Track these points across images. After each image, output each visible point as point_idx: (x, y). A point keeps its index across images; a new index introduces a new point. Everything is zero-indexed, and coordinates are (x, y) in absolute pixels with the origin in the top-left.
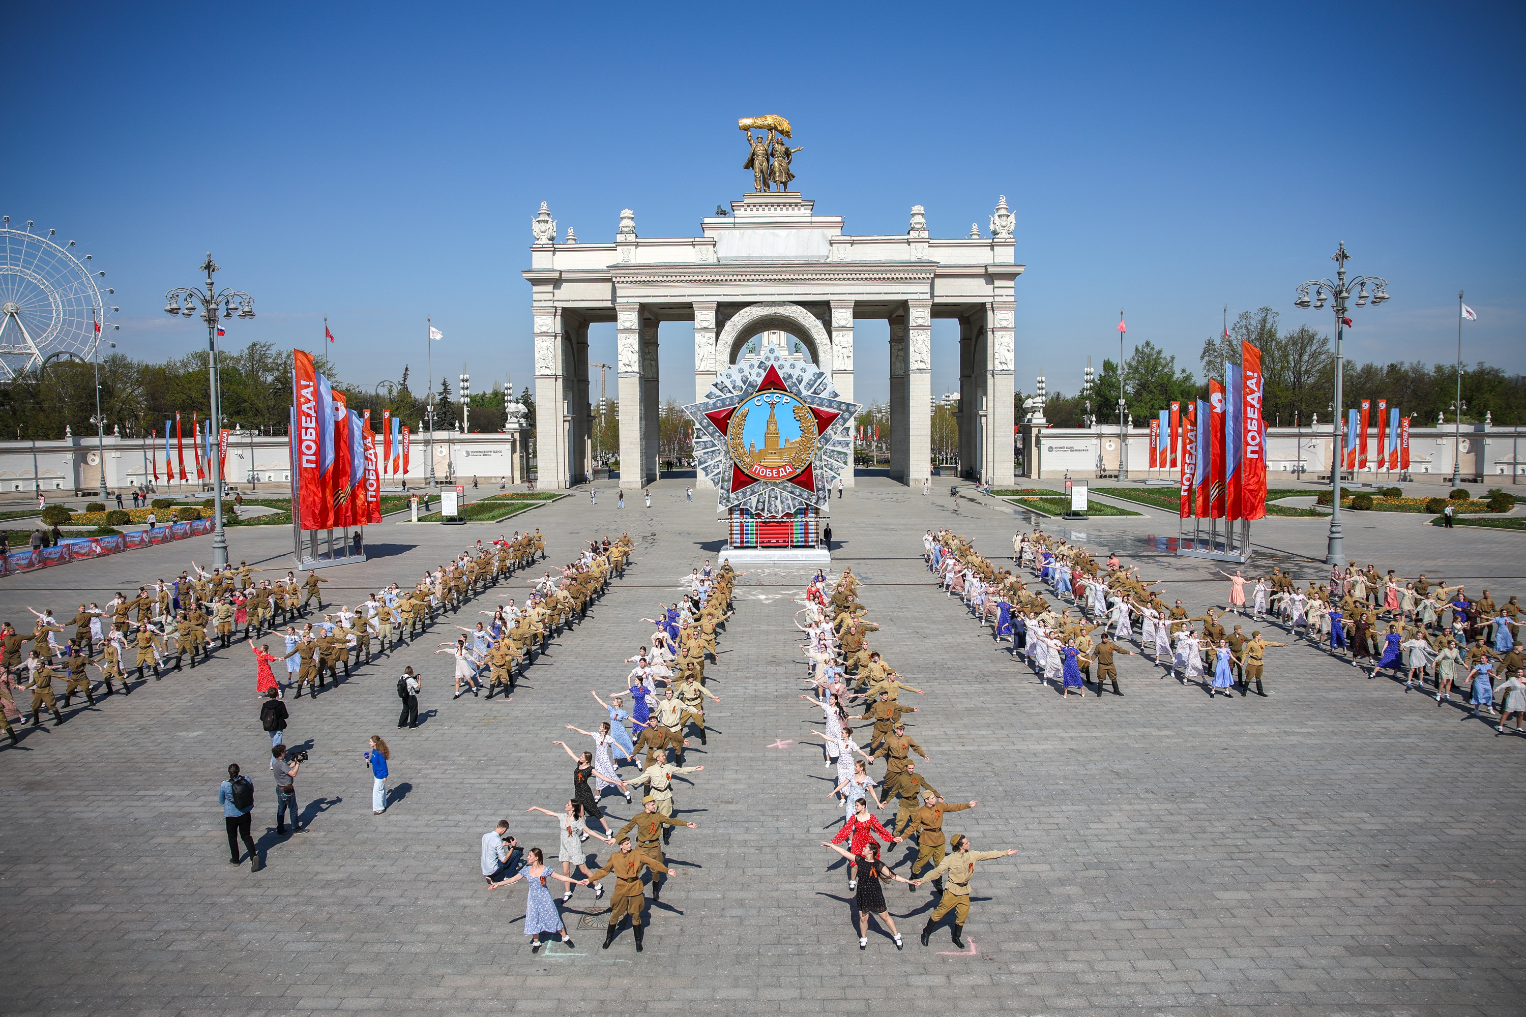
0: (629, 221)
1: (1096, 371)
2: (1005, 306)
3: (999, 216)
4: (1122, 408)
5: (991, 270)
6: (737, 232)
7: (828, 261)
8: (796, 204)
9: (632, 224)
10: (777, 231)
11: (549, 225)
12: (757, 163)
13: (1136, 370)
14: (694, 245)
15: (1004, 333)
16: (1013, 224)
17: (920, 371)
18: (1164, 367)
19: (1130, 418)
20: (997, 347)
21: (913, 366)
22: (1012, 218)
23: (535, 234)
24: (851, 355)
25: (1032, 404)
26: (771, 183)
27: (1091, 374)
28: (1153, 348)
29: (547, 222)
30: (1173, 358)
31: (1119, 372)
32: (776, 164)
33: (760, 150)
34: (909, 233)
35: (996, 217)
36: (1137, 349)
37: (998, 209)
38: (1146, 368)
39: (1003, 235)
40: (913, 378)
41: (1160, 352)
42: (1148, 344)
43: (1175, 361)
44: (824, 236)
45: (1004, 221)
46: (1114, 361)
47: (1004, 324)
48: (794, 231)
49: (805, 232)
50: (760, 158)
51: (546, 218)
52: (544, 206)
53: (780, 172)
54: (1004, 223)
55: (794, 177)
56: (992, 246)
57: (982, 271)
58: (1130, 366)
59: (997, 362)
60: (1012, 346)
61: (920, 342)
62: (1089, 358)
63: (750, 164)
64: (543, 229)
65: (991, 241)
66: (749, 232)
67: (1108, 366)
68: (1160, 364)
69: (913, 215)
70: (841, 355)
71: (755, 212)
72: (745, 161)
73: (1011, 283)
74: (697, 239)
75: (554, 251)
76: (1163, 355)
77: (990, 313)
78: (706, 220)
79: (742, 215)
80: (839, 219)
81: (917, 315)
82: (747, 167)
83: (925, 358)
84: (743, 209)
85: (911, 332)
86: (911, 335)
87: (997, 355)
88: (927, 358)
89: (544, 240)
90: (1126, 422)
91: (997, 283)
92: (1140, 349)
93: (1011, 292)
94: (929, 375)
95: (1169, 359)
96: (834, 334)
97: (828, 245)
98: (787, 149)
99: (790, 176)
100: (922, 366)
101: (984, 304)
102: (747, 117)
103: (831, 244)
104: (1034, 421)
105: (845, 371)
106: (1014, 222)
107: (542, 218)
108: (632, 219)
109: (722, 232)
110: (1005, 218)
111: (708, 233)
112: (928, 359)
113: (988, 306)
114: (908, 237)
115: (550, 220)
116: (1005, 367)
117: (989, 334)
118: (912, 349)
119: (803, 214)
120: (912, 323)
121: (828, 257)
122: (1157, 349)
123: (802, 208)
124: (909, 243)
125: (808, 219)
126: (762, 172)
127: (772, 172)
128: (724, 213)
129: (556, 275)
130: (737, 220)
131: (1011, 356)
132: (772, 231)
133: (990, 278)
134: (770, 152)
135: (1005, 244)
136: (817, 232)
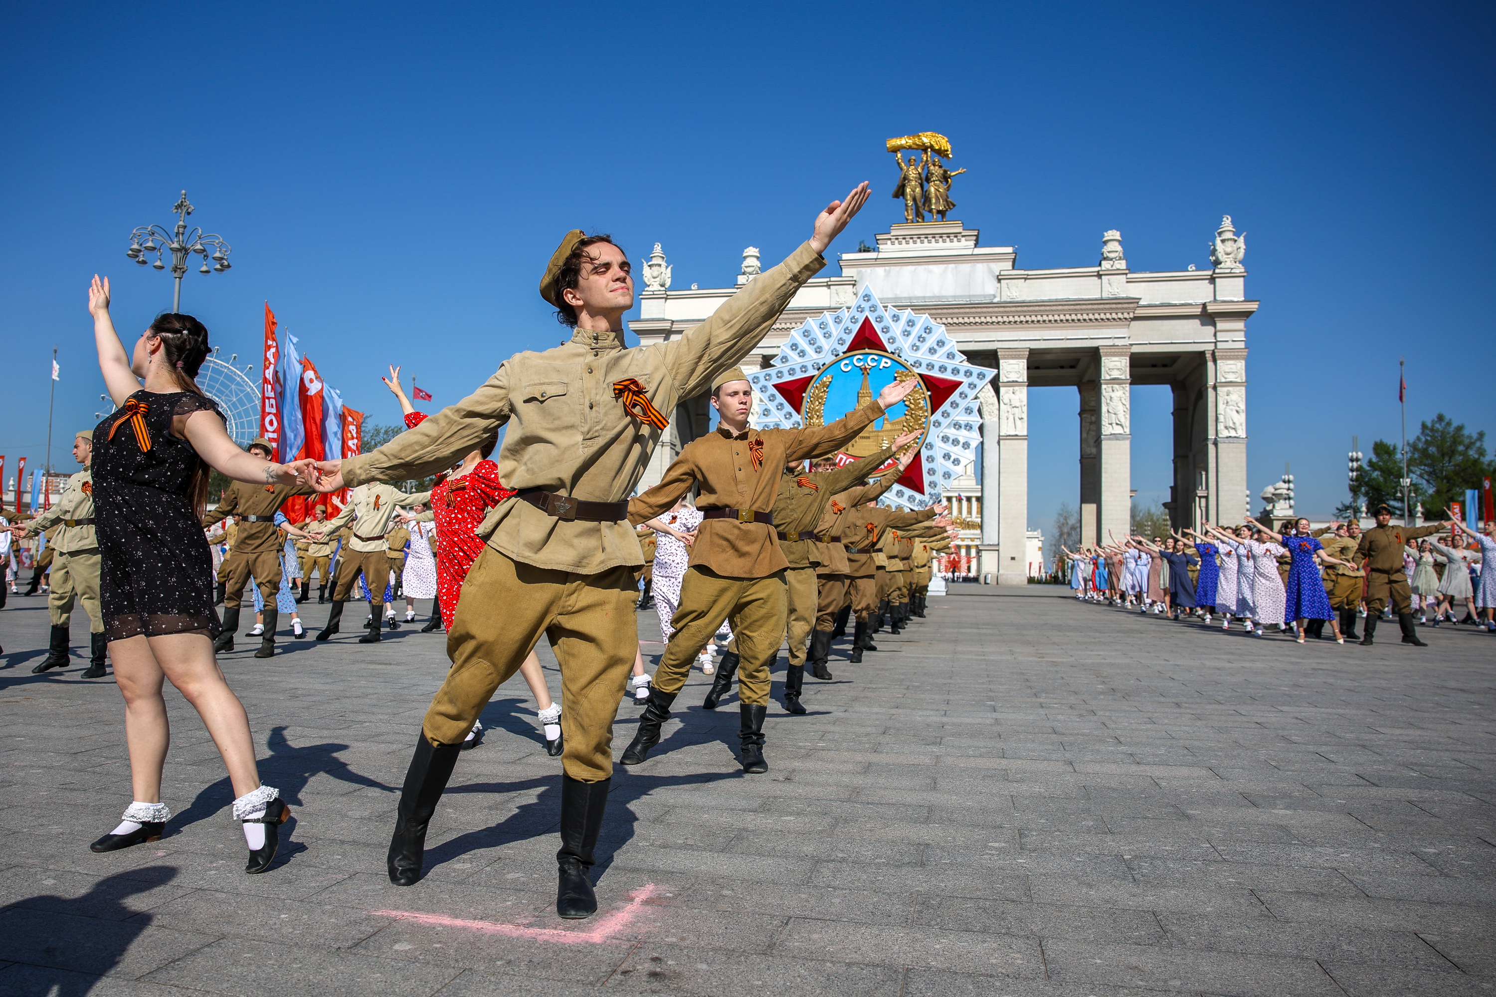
0: (755, 260)
1: (1363, 455)
2: (1231, 355)
3: (1223, 241)
4: (1406, 491)
5: (1211, 308)
6: (880, 271)
7: (996, 300)
8: (956, 235)
9: (757, 263)
10: (932, 267)
11: (663, 269)
12: (908, 190)
13: (1424, 453)
14: (828, 286)
15: (1230, 389)
16: (1242, 251)
17: (1115, 437)
18: (1468, 447)
19: (1419, 508)
20: (1221, 407)
21: (1106, 430)
22: (1241, 241)
23: (646, 280)
24: (1025, 416)
25: (1272, 490)
26: (926, 214)
27: (1357, 460)
28: (1449, 424)
29: (660, 265)
30: (1481, 435)
31: (1398, 456)
32: (932, 189)
33: (912, 173)
34: (1100, 265)
35: (1218, 241)
36: (1424, 426)
37: (1220, 234)
38: (1440, 448)
39: (1228, 263)
40: (1105, 445)
41: (1460, 428)
42: (1440, 418)
43: (1485, 438)
44: (991, 271)
45: (1229, 246)
46: (1389, 441)
47: (1231, 378)
48: (952, 266)
49: (966, 267)
50: (913, 183)
51: (659, 261)
52: (658, 249)
53: (937, 198)
54: (1229, 250)
55: (954, 206)
56: (1212, 280)
57: (1198, 311)
58: (1414, 447)
59: (1221, 427)
60: (1243, 406)
61: (1115, 399)
62: (1355, 440)
63: (900, 192)
64: (655, 274)
65: (1210, 273)
66: (897, 268)
67: (1381, 449)
68: (1460, 443)
69: (1105, 243)
70: (1011, 417)
71: (904, 246)
72: (894, 188)
73: (1240, 325)
74: (832, 279)
75: (666, 299)
76: (1466, 432)
77: (1210, 365)
78: (845, 256)
79: (888, 249)
80: (1010, 250)
81: (1111, 365)
82: (896, 196)
83: (1123, 420)
84: (889, 242)
85: (1104, 387)
86: (1103, 392)
87: (1221, 418)
88: (1125, 420)
89: (655, 286)
90: (1412, 515)
91: (1220, 325)
92: (1429, 424)
93: (1241, 336)
94: (1128, 443)
95: (1475, 436)
96: (1002, 390)
97: (996, 281)
98: (945, 172)
99: (950, 205)
100: (1118, 430)
101: (1202, 354)
102: (901, 136)
103: (999, 280)
104: (1276, 513)
105: (1016, 437)
106: (1243, 246)
107: (654, 261)
108: (758, 258)
109: (863, 270)
110: (1230, 243)
111: (846, 272)
112: (1126, 422)
113: (1208, 356)
114: (1099, 268)
115: (664, 264)
116: (1233, 434)
117: (1211, 393)
118: (1104, 409)
119: (965, 246)
120: (1105, 376)
121: (995, 296)
122: (1455, 424)
123: (963, 239)
124: (1099, 276)
125: (969, 252)
126: (914, 199)
127: (926, 198)
128: (867, 250)
129: (667, 325)
130: (881, 255)
131: (1240, 420)
132: (926, 267)
133: (1208, 317)
134: (924, 176)
135: (1231, 276)
136: (981, 267)
